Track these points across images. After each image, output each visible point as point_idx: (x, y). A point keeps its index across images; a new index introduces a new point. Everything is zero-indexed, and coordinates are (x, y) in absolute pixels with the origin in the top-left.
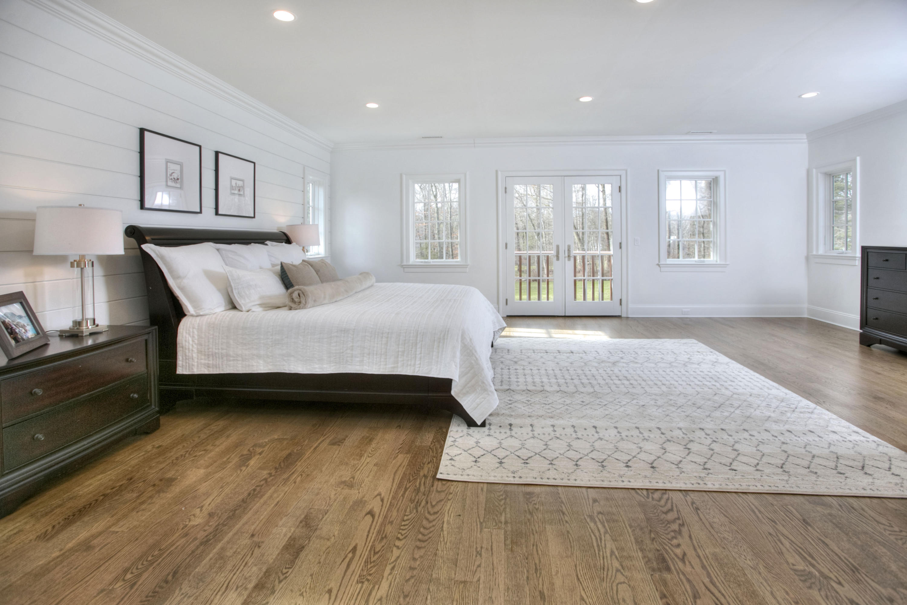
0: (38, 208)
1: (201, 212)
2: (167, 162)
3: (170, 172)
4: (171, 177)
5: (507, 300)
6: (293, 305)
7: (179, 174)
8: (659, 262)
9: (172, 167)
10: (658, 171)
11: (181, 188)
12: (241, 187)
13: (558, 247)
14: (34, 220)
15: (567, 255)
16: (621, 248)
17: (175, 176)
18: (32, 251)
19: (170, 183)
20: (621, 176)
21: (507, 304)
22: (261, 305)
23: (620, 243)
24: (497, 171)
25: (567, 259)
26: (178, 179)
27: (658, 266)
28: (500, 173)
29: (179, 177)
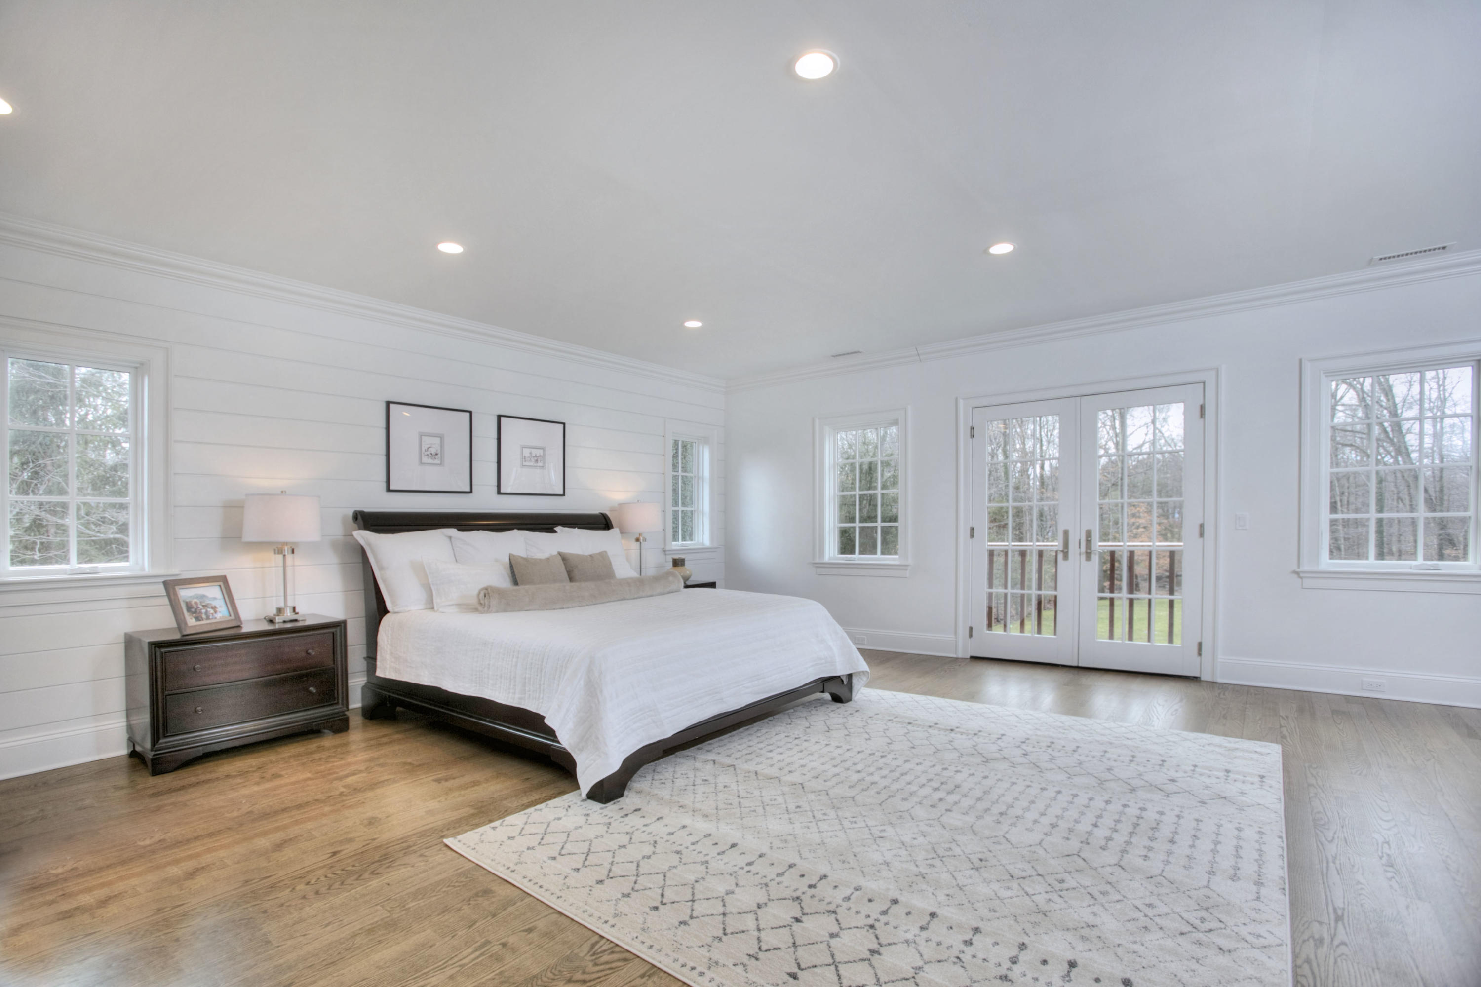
0: (247, 495)
1: (471, 492)
2: (421, 435)
3: (424, 448)
4: (426, 453)
5: (971, 629)
6: (480, 608)
7: (439, 448)
8: (1299, 566)
9: (427, 441)
10: (1301, 361)
11: (441, 464)
12: (540, 456)
13: (1066, 533)
14: (243, 507)
15: (1083, 549)
16: (1202, 535)
17: (433, 450)
18: (241, 538)
19: (425, 460)
20: (1204, 383)
21: (971, 635)
22: (459, 605)
23: (1202, 526)
24: (956, 399)
25: (1083, 557)
26: (437, 454)
27: (1295, 576)
28: (961, 403)
29: (439, 452)
